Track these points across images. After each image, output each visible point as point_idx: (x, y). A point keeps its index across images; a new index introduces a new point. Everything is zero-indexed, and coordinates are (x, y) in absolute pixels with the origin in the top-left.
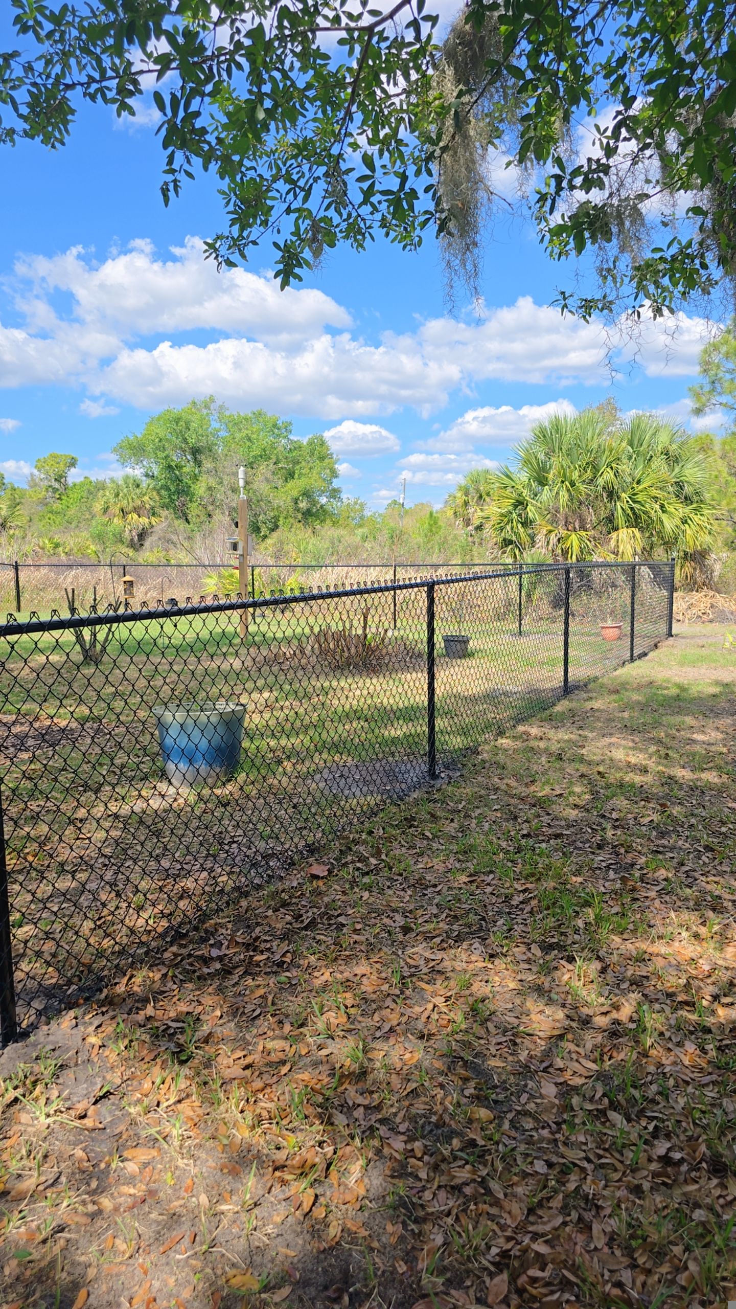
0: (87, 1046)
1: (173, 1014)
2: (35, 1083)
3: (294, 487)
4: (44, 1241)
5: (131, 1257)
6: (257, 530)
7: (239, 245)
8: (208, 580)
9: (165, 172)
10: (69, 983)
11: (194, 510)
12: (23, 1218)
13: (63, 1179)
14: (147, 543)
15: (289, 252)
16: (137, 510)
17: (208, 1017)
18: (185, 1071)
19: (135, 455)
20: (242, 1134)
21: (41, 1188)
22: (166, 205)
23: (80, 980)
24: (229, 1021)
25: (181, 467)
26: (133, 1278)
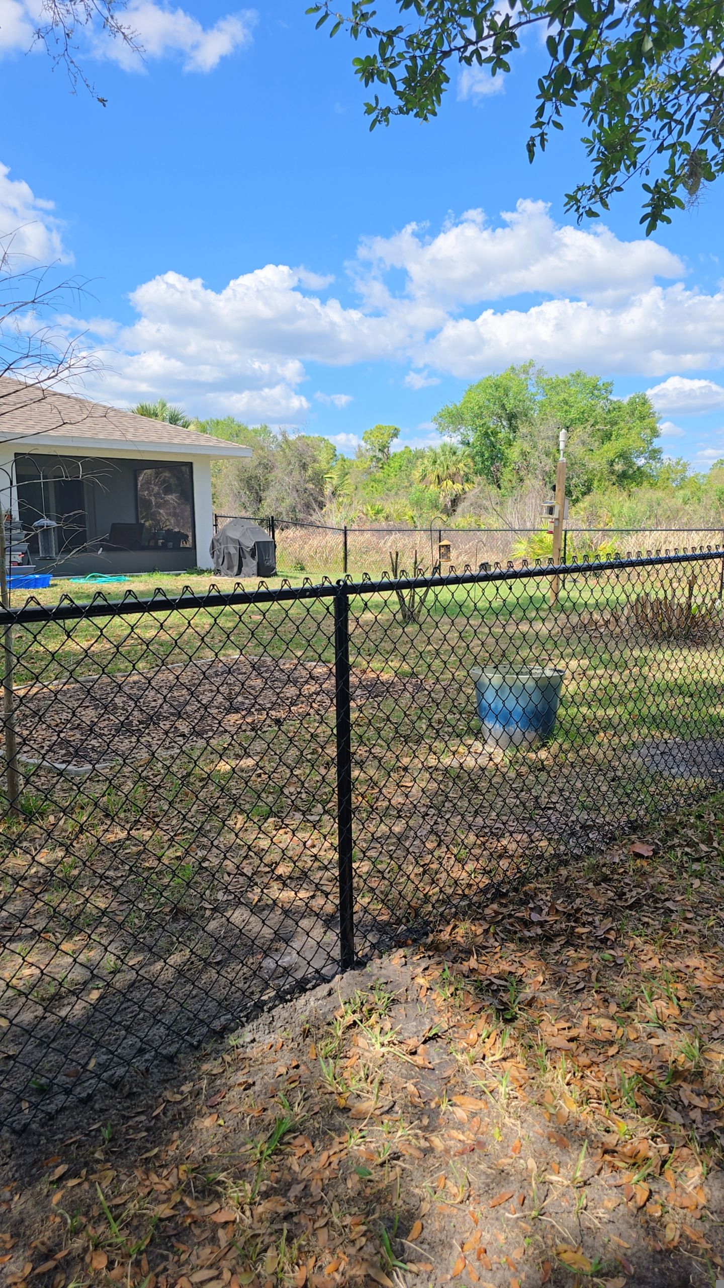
0: (416, 987)
1: (495, 971)
2: (370, 1011)
3: (611, 449)
4: (382, 1165)
5: (462, 1202)
6: (569, 493)
7: (600, 194)
8: (518, 546)
9: (534, 126)
10: (399, 922)
11: (507, 475)
12: (363, 1137)
13: (396, 1108)
14: (459, 509)
15: (659, 192)
16: (452, 478)
17: (531, 981)
18: (509, 1030)
19: (453, 423)
20: (569, 1107)
21: (378, 1112)
22: (531, 161)
23: (408, 921)
24: (551, 989)
25: (497, 433)
26: (464, 1223)
